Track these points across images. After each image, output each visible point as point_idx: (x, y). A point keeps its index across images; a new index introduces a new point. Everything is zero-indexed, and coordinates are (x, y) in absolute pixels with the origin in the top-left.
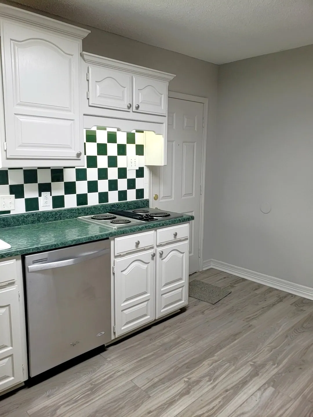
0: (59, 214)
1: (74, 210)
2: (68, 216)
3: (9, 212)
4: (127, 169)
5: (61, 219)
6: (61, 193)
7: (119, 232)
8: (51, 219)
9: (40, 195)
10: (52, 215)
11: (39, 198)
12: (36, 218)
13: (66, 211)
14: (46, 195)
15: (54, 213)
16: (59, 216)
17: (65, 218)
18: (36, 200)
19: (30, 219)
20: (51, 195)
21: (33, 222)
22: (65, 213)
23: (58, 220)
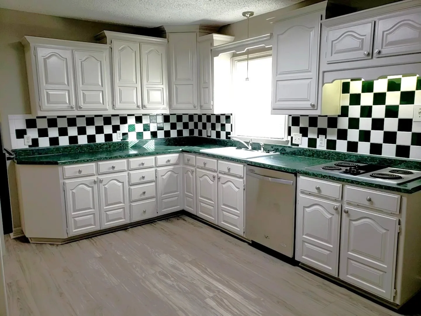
0: (328, 154)
1: (341, 154)
2: (335, 158)
3: (298, 145)
4: (413, 121)
5: (329, 159)
6: (334, 138)
7: (302, 171)
8: (322, 157)
9: (318, 137)
10: (323, 154)
11: (317, 139)
12: (312, 153)
13: (333, 153)
14: (322, 137)
15: (324, 153)
16: (328, 156)
17: (332, 159)
18: (315, 140)
19: (308, 153)
20: (326, 138)
21: (309, 156)
22: (333, 155)
23: (326, 159)
